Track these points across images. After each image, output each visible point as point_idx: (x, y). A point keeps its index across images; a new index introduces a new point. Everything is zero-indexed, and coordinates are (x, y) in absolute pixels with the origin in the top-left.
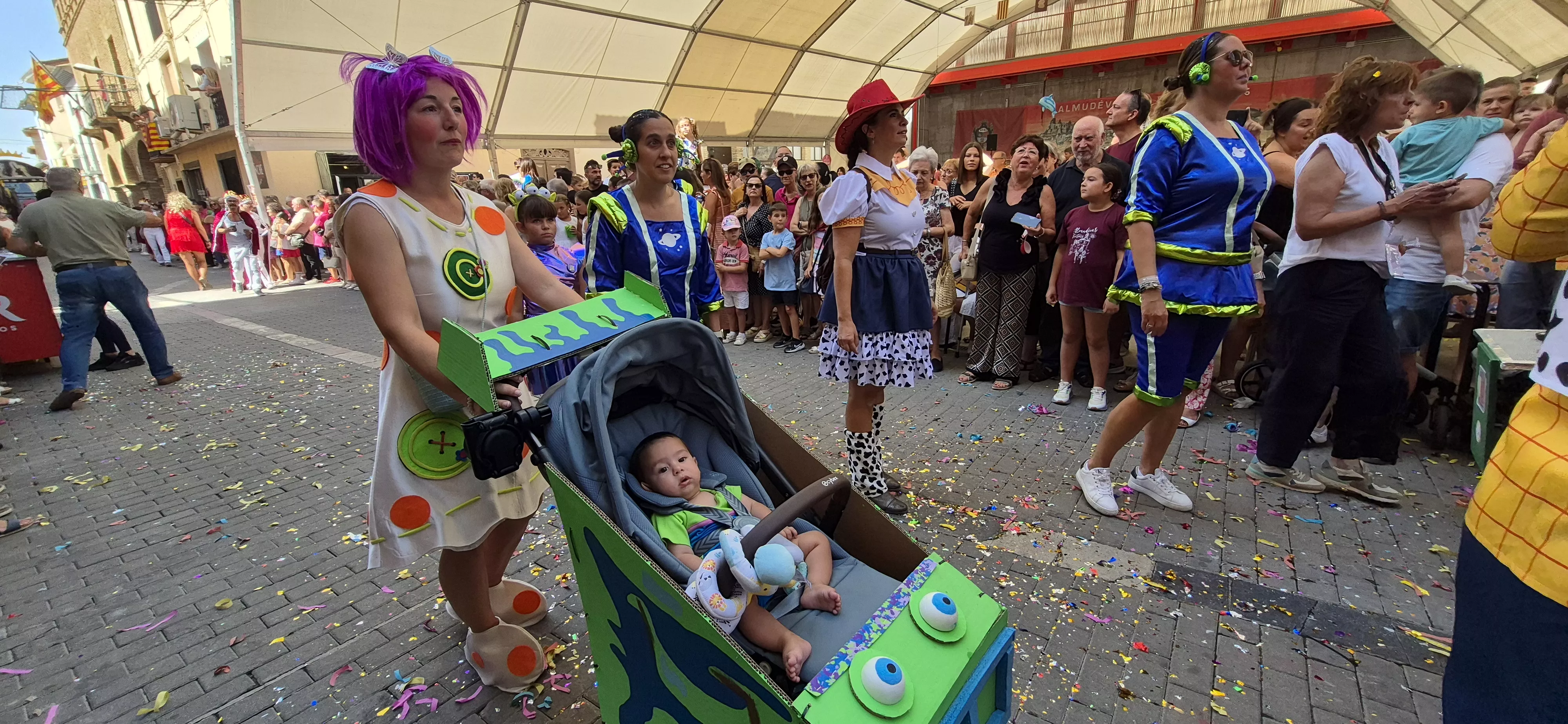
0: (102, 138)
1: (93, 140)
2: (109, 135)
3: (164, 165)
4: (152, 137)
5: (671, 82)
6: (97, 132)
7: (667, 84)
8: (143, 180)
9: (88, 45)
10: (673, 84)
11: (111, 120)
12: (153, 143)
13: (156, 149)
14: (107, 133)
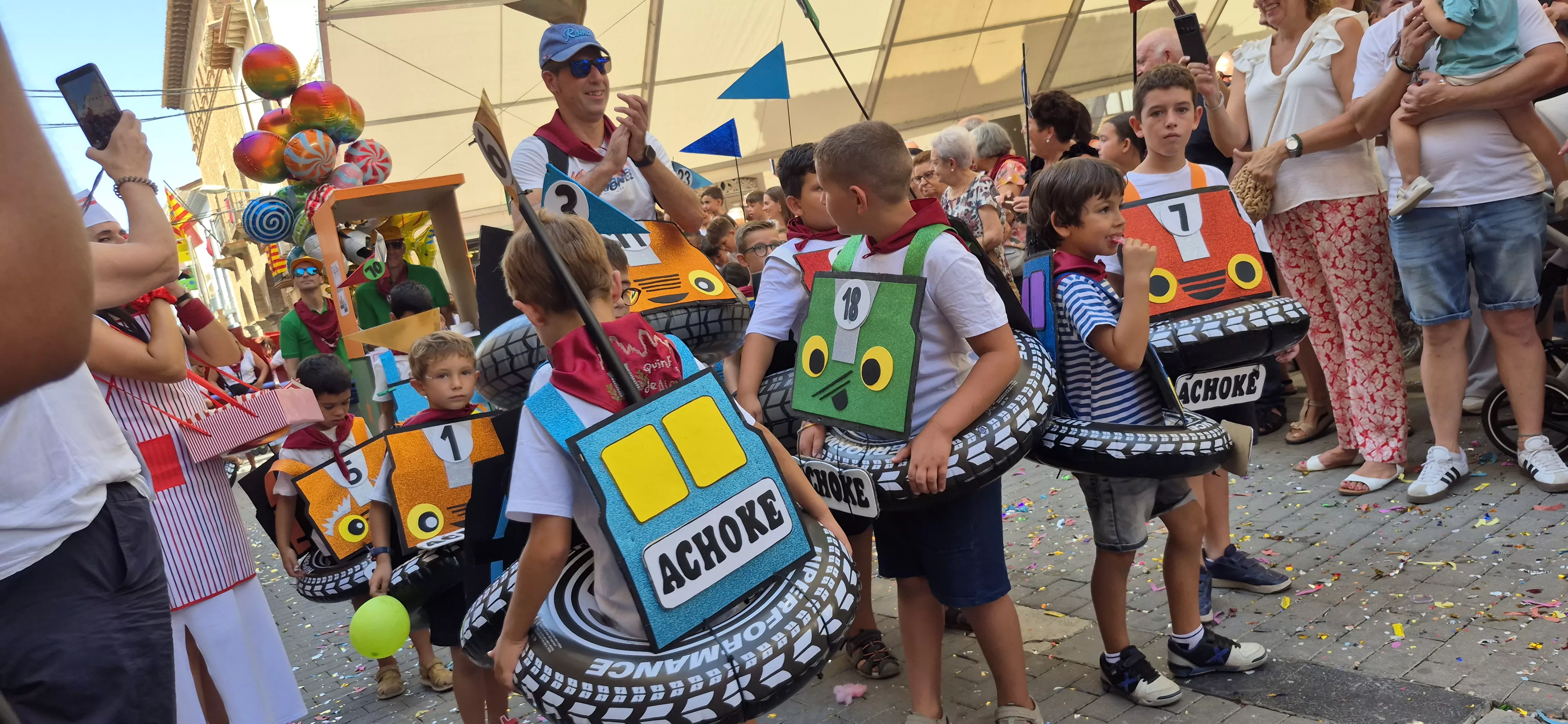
0: (233, 268)
1: (227, 271)
2: (240, 262)
3: (290, 289)
4: (274, 258)
5: (887, 42)
6: (228, 261)
7: (882, 48)
8: (271, 312)
9: (217, 160)
10: (891, 44)
11: (239, 245)
12: (276, 265)
13: (279, 271)
14: (238, 260)
